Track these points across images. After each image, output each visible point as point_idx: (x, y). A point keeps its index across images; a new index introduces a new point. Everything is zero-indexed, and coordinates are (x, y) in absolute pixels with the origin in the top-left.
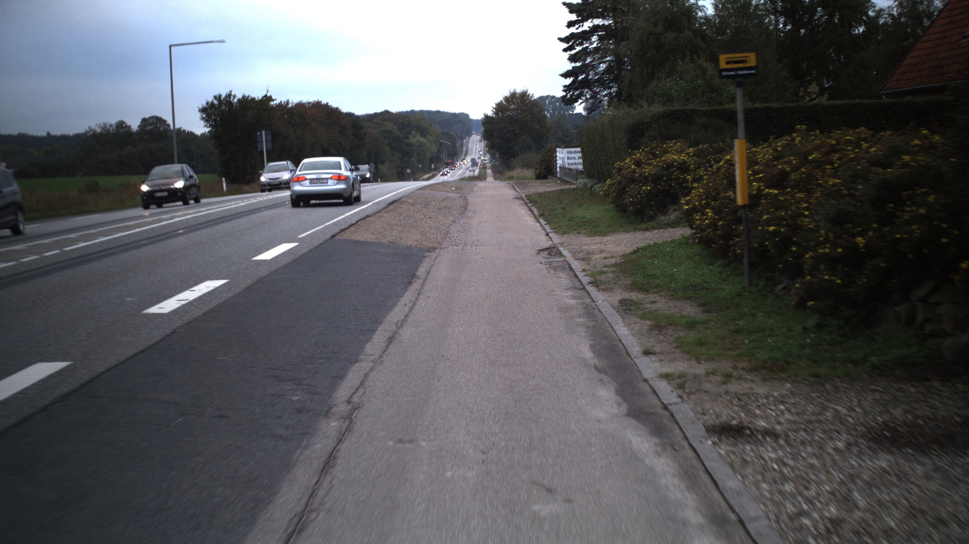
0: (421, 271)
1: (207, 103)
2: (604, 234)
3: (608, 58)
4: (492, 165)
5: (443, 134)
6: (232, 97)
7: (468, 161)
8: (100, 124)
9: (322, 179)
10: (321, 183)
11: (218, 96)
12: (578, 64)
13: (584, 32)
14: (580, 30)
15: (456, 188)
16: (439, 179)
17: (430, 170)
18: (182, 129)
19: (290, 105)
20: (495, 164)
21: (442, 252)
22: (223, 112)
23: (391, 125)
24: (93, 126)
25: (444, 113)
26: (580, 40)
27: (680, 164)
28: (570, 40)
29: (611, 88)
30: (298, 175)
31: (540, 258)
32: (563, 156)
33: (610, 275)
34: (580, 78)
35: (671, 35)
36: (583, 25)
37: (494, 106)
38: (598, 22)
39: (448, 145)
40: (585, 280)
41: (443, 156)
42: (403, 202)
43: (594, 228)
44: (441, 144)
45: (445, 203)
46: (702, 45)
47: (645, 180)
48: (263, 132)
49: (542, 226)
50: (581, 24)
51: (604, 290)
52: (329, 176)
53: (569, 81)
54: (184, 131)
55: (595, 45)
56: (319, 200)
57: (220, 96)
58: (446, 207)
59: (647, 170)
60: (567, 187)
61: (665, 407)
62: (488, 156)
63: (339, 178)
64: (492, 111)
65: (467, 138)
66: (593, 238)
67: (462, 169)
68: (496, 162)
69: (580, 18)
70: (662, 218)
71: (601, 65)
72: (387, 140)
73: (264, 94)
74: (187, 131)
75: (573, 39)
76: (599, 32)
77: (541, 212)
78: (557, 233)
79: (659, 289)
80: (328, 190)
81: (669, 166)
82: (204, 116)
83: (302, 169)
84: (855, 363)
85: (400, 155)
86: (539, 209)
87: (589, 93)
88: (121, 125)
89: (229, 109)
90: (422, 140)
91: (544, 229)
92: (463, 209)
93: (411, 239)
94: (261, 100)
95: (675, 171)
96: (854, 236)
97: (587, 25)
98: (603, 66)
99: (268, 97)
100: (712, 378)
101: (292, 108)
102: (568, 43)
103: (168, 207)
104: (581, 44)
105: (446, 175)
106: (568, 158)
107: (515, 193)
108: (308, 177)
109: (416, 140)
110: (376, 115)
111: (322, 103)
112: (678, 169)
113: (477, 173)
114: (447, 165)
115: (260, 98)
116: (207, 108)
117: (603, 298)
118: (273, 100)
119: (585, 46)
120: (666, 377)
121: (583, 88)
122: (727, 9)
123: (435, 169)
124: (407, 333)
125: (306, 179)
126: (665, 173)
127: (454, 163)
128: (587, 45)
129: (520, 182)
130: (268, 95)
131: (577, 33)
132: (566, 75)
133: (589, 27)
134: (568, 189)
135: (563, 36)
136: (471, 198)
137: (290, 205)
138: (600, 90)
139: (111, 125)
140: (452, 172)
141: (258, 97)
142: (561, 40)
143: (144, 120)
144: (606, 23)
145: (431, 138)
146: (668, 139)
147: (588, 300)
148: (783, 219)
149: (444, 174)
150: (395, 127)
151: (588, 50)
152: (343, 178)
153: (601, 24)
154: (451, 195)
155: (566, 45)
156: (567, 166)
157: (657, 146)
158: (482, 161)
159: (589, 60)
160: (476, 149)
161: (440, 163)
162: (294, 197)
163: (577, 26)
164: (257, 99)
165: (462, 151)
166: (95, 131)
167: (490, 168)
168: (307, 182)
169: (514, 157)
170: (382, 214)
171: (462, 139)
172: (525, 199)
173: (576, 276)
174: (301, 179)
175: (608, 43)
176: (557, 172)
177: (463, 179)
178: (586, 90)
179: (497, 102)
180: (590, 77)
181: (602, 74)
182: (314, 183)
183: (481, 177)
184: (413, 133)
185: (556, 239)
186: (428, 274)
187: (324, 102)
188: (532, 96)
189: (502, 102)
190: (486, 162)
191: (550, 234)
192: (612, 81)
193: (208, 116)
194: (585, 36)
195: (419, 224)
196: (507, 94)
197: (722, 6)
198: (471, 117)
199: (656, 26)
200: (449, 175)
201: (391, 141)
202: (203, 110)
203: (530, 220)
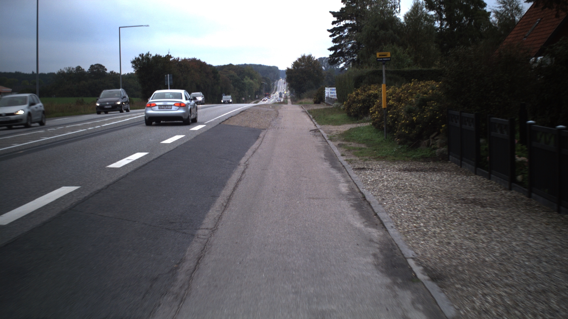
0: (261, 135)
1: (136, 58)
2: (340, 125)
3: (353, 41)
4: (291, 97)
5: (263, 78)
6: (149, 55)
7: (277, 93)
8: (67, 68)
9: (167, 105)
10: (167, 109)
11: (141, 55)
12: (337, 44)
13: (341, 27)
14: (339, 26)
15: (272, 107)
16: (261, 103)
17: (255, 99)
18: (114, 72)
19: (180, 60)
20: (293, 96)
21: (269, 130)
22: (144, 63)
23: (234, 72)
24: (63, 69)
25: (264, 66)
26: (339, 31)
27: (374, 95)
28: (334, 31)
29: (354, 57)
30: (150, 102)
31: (311, 133)
32: (328, 91)
33: (337, 137)
34: (338, 51)
35: (382, 32)
36: (340, 24)
37: (293, 63)
38: (348, 22)
39: (266, 85)
40: (327, 138)
41: (263, 91)
42: (247, 112)
43: (336, 122)
44: (262, 84)
45: (268, 113)
46: (398, 37)
47: (359, 101)
48: (168, 75)
49: (313, 122)
50: (339, 23)
51: (333, 141)
52: (173, 103)
53: (332, 52)
54: (115, 73)
55: (346, 34)
56: (166, 121)
57: (143, 54)
58: (268, 114)
59: (360, 97)
60: (328, 107)
61: (343, 166)
62: (289, 92)
63: (181, 105)
64: (292, 66)
65: (277, 81)
66: (334, 126)
67: (275, 97)
68: (293, 95)
69: (339, 20)
70: (365, 118)
71: (349, 45)
72: (231, 81)
73: (167, 54)
74: (116, 73)
75: (335, 30)
76: (348, 27)
77: (313, 117)
78: (320, 124)
79: (354, 141)
80: (171, 113)
81: (370, 96)
82: (134, 65)
83: (153, 98)
84: (408, 157)
85: (239, 90)
86: (313, 115)
87: (343, 59)
88: (79, 68)
89: (148, 62)
90: (251, 81)
91: (314, 123)
92: (277, 116)
93: (254, 125)
94: (165, 57)
95: (372, 98)
96: (413, 117)
97: (342, 24)
98: (350, 45)
99: (169, 56)
100: (361, 160)
101: (180, 62)
102: (332, 32)
103: (111, 114)
104: (339, 33)
105: (266, 101)
106: (331, 93)
107: (302, 109)
108: (157, 104)
109: (248, 81)
110: (225, 66)
111: (197, 59)
112: (373, 97)
113: (282, 100)
114: (266, 96)
115: (164, 56)
116: (135, 61)
117: (332, 143)
118: (172, 58)
119: (341, 34)
120: (347, 160)
121: (340, 56)
122: (412, 19)
123: (258, 98)
124: (259, 151)
125: (156, 105)
126: (368, 98)
127: (269, 95)
128: (342, 34)
129: (306, 105)
130: (169, 55)
131: (337, 27)
132: (331, 49)
133: (343, 25)
134: (329, 108)
135: (330, 29)
136: (280, 111)
137: (145, 124)
138: (348, 58)
139: (73, 69)
140: (268, 100)
141: (163, 56)
142: (329, 31)
143: (92, 66)
144: (352, 22)
145: (256, 80)
146: (373, 84)
147: (327, 144)
148: (395, 113)
149: (264, 100)
150: (236, 74)
151: (343, 37)
152: (183, 105)
153: (349, 23)
154: (270, 110)
155: (331, 34)
156: (330, 97)
157: (366, 87)
158: (285, 94)
159: (343, 42)
160: (282, 88)
161: (261, 95)
162: (147, 118)
163: (337, 24)
164: (162, 57)
165: (274, 89)
166: (64, 71)
167: (290, 99)
168: (157, 108)
169: (303, 93)
170: (238, 115)
171: (274, 81)
172: (307, 112)
173: (324, 138)
174: (152, 106)
175: (353, 33)
176: (325, 100)
177: (275, 103)
178: (341, 57)
179: (294, 61)
180: (343, 51)
181: (350, 49)
182: (162, 109)
183: (285, 103)
184: (246, 77)
185: (319, 126)
186: (264, 136)
187: (198, 59)
188: (314, 58)
189: (297, 61)
190: (287, 95)
191: (316, 125)
192: (354, 53)
193: (136, 65)
194: (341, 29)
195: (256, 120)
196: (300, 57)
197: (409, 18)
198: (280, 69)
199: (375, 27)
200: (267, 101)
201: (234, 81)
202: (133, 62)
203: (308, 120)
